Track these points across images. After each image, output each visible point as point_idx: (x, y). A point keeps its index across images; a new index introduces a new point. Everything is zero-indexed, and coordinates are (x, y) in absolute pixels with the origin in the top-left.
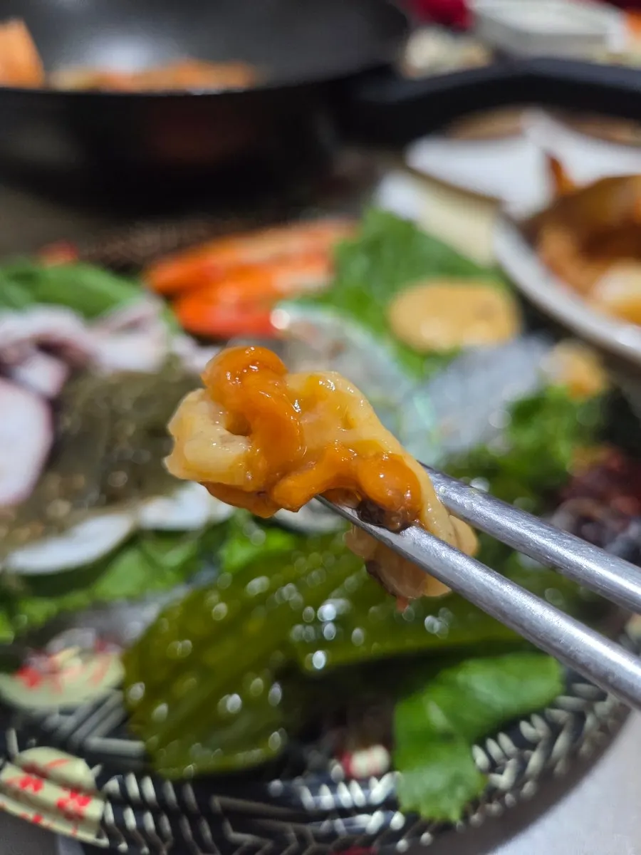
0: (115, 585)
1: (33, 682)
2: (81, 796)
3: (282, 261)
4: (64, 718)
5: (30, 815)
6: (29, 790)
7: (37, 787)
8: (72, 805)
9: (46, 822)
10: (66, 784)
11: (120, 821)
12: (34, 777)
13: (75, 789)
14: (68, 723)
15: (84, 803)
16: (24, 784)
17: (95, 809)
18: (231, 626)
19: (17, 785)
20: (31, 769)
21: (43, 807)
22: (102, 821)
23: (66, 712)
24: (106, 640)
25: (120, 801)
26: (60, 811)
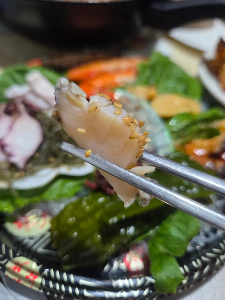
0: (50, 195)
1: (20, 226)
2: (34, 275)
3: (118, 71)
4: (30, 240)
5: (17, 279)
6: (16, 271)
7: (19, 270)
8: (31, 278)
9: (22, 282)
10: (29, 270)
11: (48, 285)
12: (18, 267)
13: (32, 272)
14: (32, 242)
15: (35, 277)
16: (15, 269)
17: (39, 280)
18: (91, 214)
19: (12, 269)
20: (17, 264)
21: (21, 277)
22: (41, 284)
23: (31, 238)
24: (46, 213)
25: (48, 278)
26: (27, 279)
